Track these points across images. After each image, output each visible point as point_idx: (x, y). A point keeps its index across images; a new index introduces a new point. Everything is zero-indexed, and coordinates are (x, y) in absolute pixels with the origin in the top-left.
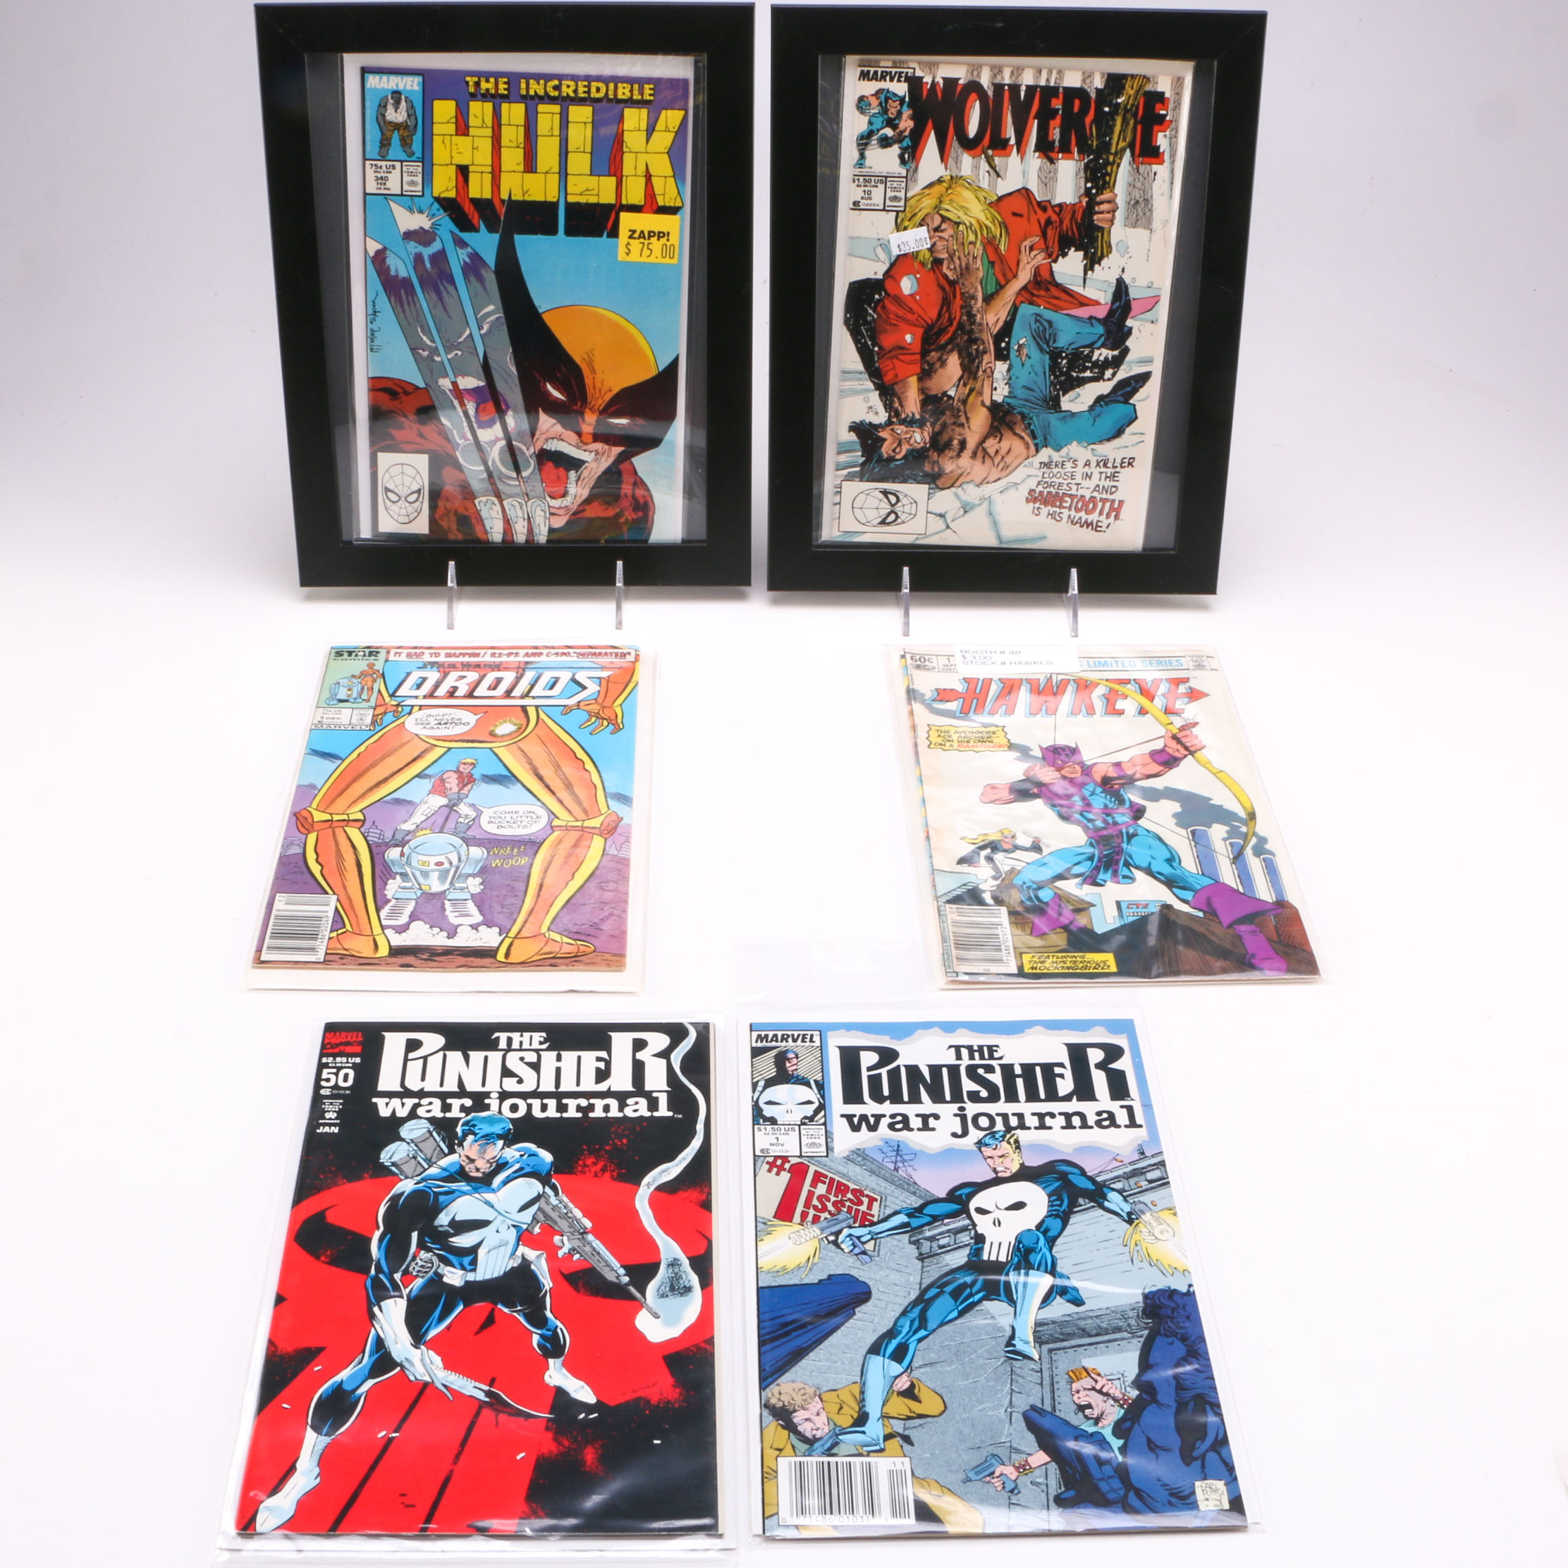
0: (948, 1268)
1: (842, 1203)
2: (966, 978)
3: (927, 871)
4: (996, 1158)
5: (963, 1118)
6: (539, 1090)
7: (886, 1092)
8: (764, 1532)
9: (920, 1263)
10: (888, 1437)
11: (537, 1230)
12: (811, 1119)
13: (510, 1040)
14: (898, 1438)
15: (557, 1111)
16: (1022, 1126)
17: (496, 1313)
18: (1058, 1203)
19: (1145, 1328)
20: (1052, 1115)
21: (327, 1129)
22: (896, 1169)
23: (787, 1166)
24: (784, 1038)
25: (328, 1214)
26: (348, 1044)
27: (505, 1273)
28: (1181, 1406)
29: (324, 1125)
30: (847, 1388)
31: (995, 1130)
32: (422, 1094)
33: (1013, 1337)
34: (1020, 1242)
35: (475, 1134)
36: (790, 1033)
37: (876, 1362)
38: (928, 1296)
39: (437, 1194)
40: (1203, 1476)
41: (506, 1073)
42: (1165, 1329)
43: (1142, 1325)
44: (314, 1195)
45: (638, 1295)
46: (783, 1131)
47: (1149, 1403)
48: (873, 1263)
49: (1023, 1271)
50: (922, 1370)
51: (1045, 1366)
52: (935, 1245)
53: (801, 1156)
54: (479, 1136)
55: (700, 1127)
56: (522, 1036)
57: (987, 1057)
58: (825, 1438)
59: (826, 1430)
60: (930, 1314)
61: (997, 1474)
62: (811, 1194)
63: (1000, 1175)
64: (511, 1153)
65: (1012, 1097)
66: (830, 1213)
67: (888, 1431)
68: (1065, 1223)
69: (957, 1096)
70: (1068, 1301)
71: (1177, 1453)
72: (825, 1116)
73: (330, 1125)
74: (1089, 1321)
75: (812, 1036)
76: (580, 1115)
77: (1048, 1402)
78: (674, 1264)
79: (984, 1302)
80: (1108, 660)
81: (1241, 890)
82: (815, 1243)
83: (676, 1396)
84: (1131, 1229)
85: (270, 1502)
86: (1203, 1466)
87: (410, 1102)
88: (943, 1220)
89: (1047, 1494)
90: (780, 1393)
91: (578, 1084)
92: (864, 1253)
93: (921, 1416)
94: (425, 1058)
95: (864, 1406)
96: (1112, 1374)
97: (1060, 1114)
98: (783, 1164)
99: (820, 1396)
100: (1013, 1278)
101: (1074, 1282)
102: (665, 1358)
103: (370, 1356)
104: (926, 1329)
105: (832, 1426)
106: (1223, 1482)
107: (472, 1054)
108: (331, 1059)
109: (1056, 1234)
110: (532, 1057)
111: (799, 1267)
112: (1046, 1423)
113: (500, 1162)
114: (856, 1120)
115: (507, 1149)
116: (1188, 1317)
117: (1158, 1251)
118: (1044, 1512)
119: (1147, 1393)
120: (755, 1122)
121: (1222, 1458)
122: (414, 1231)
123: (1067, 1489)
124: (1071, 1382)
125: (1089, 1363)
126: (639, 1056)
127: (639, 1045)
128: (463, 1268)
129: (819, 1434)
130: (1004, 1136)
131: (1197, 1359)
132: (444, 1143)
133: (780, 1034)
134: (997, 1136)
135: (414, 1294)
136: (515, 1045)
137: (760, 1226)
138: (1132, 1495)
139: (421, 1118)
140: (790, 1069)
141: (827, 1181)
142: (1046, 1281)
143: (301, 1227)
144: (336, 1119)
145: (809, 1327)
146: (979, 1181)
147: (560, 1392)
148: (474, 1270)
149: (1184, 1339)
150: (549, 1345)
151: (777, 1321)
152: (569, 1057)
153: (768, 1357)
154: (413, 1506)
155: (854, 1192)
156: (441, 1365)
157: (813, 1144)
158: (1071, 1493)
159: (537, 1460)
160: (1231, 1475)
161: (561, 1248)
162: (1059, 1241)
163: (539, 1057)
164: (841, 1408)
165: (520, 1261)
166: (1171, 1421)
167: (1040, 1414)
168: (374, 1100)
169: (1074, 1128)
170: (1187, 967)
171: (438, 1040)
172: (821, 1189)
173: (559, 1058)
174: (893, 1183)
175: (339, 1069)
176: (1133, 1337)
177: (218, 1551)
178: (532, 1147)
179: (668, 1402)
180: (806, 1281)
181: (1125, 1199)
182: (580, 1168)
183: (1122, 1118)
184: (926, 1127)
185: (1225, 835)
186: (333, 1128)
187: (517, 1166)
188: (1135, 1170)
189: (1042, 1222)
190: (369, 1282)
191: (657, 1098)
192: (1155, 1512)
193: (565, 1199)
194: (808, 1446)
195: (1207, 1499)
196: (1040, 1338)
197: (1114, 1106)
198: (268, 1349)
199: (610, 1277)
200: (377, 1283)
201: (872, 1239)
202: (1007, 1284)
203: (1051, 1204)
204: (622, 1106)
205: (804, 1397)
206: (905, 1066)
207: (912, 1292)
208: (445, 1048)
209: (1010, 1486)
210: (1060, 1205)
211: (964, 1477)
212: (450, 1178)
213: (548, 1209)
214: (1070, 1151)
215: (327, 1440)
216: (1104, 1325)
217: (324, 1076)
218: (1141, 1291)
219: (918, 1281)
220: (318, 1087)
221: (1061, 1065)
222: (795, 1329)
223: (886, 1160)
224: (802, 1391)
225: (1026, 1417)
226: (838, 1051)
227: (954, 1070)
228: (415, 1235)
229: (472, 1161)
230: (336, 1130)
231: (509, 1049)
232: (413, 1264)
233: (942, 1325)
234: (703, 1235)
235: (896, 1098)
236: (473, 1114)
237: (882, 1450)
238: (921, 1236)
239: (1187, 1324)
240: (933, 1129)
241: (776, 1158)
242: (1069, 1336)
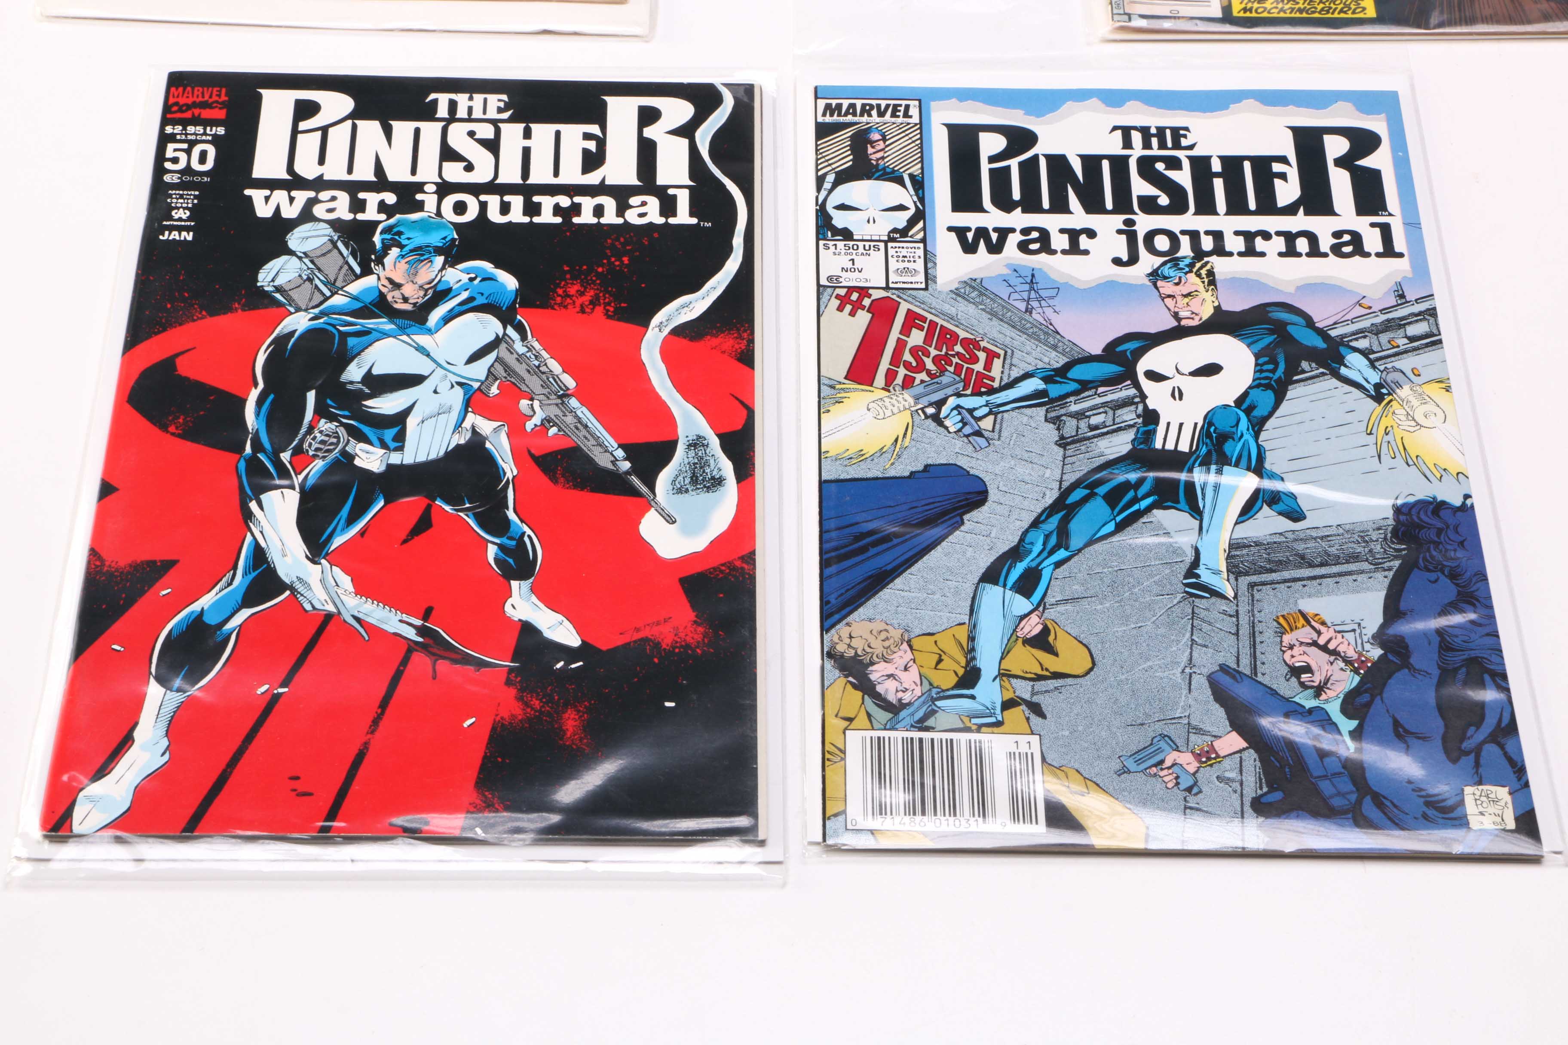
0: (1102, 460)
1: (947, 358)
2: (1143, 23)
4: (1179, 298)
5: (1131, 236)
6: (497, 182)
7: (1016, 195)
8: (824, 840)
9: (1061, 451)
10: (1008, 705)
11: (494, 390)
12: (904, 232)
13: (453, 105)
14: (1023, 707)
15: (525, 214)
16: (1220, 250)
17: (433, 511)
18: (1271, 367)
19: (1396, 558)
20: (1266, 236)
21: (175, 235)
22: (1029, 311)
23: (867, 302)
24: (866, 110)
25: (179, 361)
26: (204, 105)
27: (446, 453)
28: (1446, 675)
29: (171, 229)
30: (950, 633)
31: (1179, 255)
32: (319, 184)
33: (1196, 563)
34: (1211, 424)
35: (401, 246)
36: (874, 102)
37: (992, 594)
38: (1071, 500)
39: (344, 336)
40: (1476, 779)
41: (448, 154)
42: (1425, 559)
43: (1391, 552)
44: (156, 334)
45: (644, 489)
46: (861, 250)
47: (1399, 668)
48: (991, 448)
49: (1213, 467)
50: (1061, 608)
51: (1243, 609)
52: (1083, 424)
53: (887, 288)
54: (407, 249)
55: (738, 241)
56: (471, 99)
57: (1170, 145)
58: (917, 704)
59: (918, 692)
60: (1074, 526)
61: (1168, 763)
62: (900, 345)
63: (1183, 323)
64: (455, 276)
65: (1206, 207)
66: (929, 373)
67: (1009, 695)
68: (1280, 398)
69: (1123, 204)
70: (1280, 514)
71: (1439, 743)
72: (924, 229)
73: (180, 229)
74: (1311, 544)
75: (907, 107)
76: (558, 220)
77: (1245, 661)
78: (697, 443)
79: (1155, 511)
82: (906, 417)
83: (698, 637)
84: (1379, 409)
85: (95, 789)
86: (1477, 764)
87: (302, 196)
88: (1096, 388)
89: (1242, 795)
90: (851, 637)
91: (556, 174)
92: (978, 433)
93: (1057, 675)
94: (324, 130)
95: (974, 658)
96: (1343, 624)
97: (1278, 233)
98: (860, 299)
99: (909, 643)
100: (1199, 476)
101: (1289, 486)
102: (684, 581)
103: (245, 574)
104: (1067, 549)
105: (926, 686)
106: (1507, 789)
107: (396, 125)
108: (178, 129)
109: (1266, 413)
110: (486, 131)
111: (882, 452)
112: (1243, 692)
113: (439, 288)
114: (970, 236)
115: (450, 270)
116: (1462, 544)
117: (1418, 443)
118: (1237, 821)
119: (1397, 654)
120: (820, 235)
121: (1506, 754)
122: (310, 390)
123: (1272, 789)
124: (1282, 632)
125: (1309, 606)
126: (648, 132)
127: (648, 116)
128: (384, 445)
129: (907, 698)
130: (1191, 265)
131: (1474, 605)
132: (355, 259)
133: (859, 103)
134: (1182, 264)
135: (310, 482)
136: (462, 113)
137: (825, 390)
138: (1368, 801)
139: (319, 220)
140: (873, 157)
141: (926, 326)
142: (1248, 483)
143: (138, 382)
144: (189, 219)
145: (895, 541)
146: (1153, 330)
147: (527, 629)
148: (401, 449)
149: (1454, 576)
150: (511, 561)
151: (847, 531)
152: (543, 132)
153: (834, 583)
154: (310, 794)
155: (966, 342)
156: (350, 587)
157: (906, 270)
158: (1278, 796)
159: (494, 729)
160: (1519, 779)
161: (530, 417)
162: (1269, 424)
163: (498, 132)
164: (940, 661)
165: (468, 435)
166: (1431, 697)
167: (1234, 677)
168: (247, 192)
169: (1299, 255)
170: (1488, 12)
171: (343, 104)
172: (917, 338)
173: (527, 134)
174: (1023, 331)
175: (192, 144)
176: (1376, 570)
177: (15, 861)
178: (487, 266)
179: (687, 646)
180: (892, 473)
181: (1372, 364)
182: (559, 299)
183: (1373, 241)
184: (1074, 249)
186: (184, 234)
187: (465, 295)
188: (1388, 320)
189: (1245, 394)
190: (242, 465)
191: (674, 197)
192: (1403, 829)
193: (537, 345)
194: (890, 715)
195: (1482, 814)
196: (1237, 566)
197: (1362, 224)
198: (89, 563)
199: (603, 461)
200: (255, 467)
201: (990, 413)
202: (1190, 487)
203: (1259, 368)
204: (622, 208)
205: (886, 644)
206: (1045, 156)
207: (1048, 492)
208: (354, 116)
209: (1186, 782)
210: (1273, 371)
211: (1118, 766)
212: (364, 312)
213: (511, 360)
214: (1292, 290)
215: (179, 698)
216: (1333, 550)
217: (169, 154)
218: (1390, 502)
219: (1058, 477)
220: (159, 170)
221: (1283, 160)
222: (875, 544)
223: (1015, 296)
224: (883, 635)
225: (1212, 681)
226: (945, 131)
227: (1119, 164)
228: (311, 396)
229: (397, 286)
230: (190, 237)
231: (452, 117)
232: (309, 439)
233: (1091, 542)
234: (742, 403)
235: (1031, 204)
236: (398, 216)
237: (999, 724)
238: (1063, 411)
239: (1460, 554)
240: (1086, 252)
241: (851, 289)
242: (1280, 565)
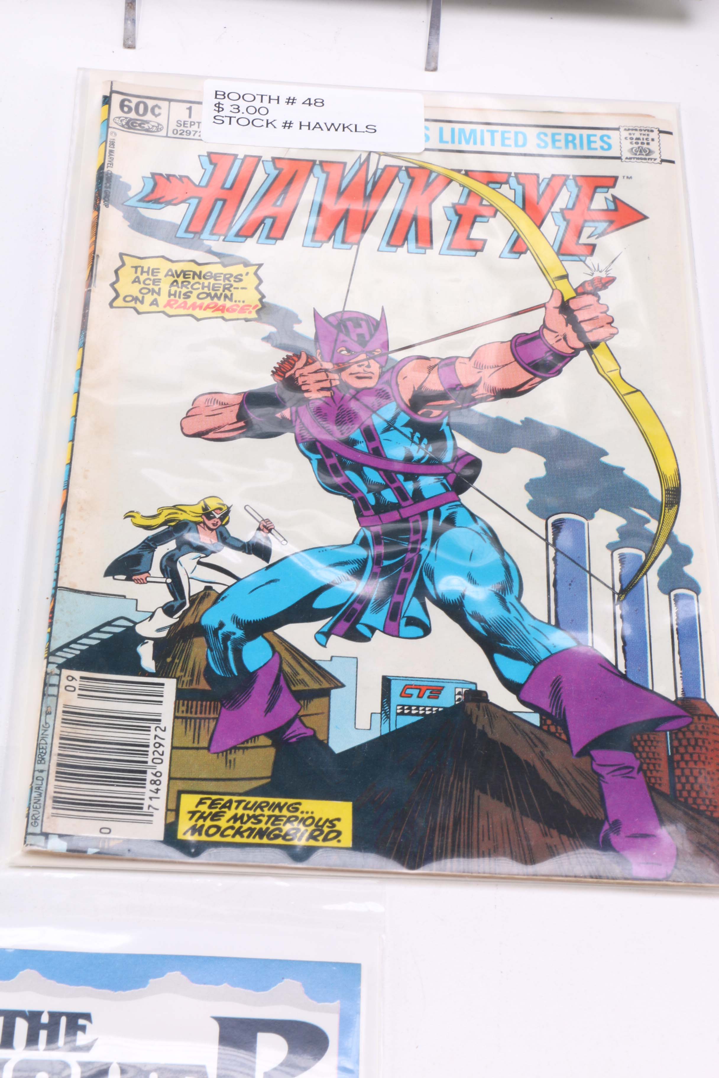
3: (51, 584)
80: (479, 128)
81: (622, 668)
185: (615, 537)
